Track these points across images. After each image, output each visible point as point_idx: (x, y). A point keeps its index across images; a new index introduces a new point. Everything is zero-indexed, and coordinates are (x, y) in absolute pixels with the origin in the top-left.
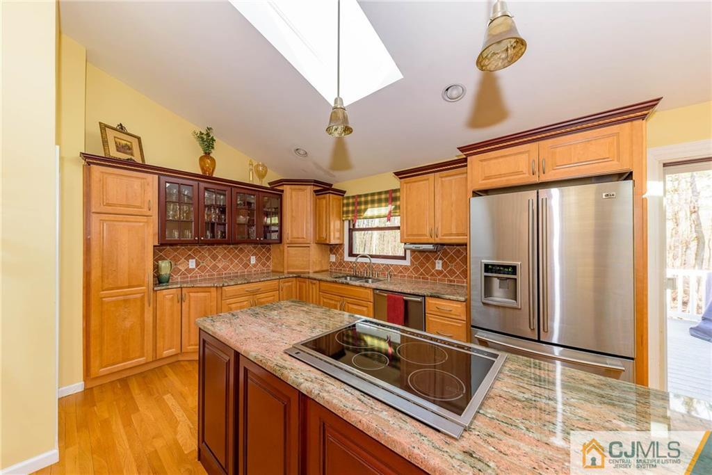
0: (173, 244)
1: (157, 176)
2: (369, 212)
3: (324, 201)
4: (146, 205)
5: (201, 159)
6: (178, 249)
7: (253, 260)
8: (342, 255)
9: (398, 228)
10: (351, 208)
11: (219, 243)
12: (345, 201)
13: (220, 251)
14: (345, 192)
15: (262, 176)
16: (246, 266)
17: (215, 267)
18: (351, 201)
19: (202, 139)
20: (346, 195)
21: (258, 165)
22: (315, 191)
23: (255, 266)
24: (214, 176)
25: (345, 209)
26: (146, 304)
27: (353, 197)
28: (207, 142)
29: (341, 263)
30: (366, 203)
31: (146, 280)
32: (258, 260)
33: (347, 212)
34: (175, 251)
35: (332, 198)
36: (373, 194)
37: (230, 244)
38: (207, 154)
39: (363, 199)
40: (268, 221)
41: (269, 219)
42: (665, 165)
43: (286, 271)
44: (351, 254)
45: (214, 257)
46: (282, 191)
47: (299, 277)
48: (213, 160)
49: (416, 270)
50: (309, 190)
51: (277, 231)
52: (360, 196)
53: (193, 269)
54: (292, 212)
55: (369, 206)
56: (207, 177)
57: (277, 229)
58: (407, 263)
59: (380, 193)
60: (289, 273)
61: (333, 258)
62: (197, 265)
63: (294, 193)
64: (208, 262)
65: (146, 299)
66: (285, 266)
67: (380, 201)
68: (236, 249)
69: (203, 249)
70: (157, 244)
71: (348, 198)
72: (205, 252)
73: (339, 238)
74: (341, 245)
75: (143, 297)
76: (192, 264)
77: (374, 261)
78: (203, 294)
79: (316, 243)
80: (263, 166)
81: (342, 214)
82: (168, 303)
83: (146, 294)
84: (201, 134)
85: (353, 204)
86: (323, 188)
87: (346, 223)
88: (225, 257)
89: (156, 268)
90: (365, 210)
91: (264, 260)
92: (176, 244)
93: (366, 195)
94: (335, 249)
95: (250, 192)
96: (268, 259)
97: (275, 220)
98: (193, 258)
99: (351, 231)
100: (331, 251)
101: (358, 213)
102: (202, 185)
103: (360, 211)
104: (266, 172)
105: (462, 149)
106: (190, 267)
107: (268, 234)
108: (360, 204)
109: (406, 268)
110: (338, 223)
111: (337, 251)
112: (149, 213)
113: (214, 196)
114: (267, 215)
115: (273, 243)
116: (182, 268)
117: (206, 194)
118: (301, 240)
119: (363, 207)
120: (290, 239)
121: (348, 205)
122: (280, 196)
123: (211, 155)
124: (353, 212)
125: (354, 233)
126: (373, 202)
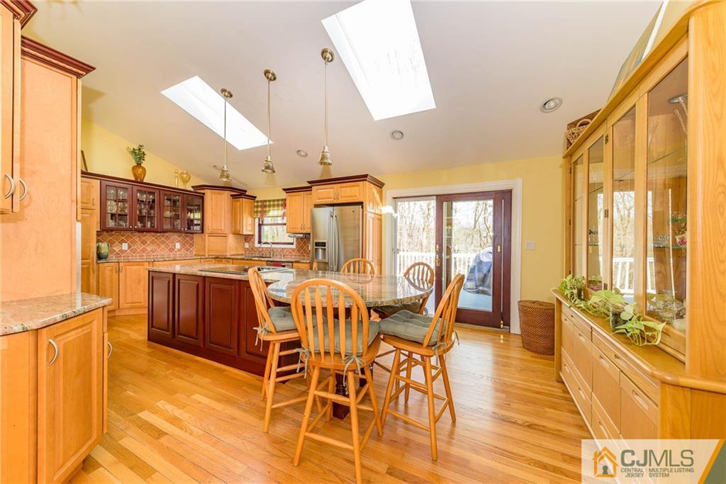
0: (110, 230)
1: (99, 181)
2: (271, 213)
3: (238, 203)
4: (91, 201)
5: (134, 168)
6: (113, 235)
7: (178, 246)
8: (253, 243)
9: (285, 224)
10: (259, 209)
11: (148, 231)
12: (256, 204)
13: (149, 237)
14: (255, 197)
15: (185, 182)
16: (172, 250)
17: (144, 250)
18: (260, 204)
19: (135, 153)
20: (256, 199)
21: (183, 173)
22: (232, 195)
23: (179, 250)
24: (144, 181)
25: (255, 209)
26: (91, 271)
27: (261, 201)
28: (139, 155)
29: (252, 249)
30: (270, 206)
31: (91, 255)
32: (183, 245)
33: (257, 212)
34: (111, 236)
35: (244, 201)
36: (274, 201)
37: (158, 232)
38: (139, 165)
39: (268, 203)
40: (191, 216)
41: (192, 214)
42: (394, 198)
43: (207, 255)
44: (260, 242)
45: (144, 243)
46: (204, 194)
47: (217, 258)
48: (144, 170)
49: (299, 251)
50: (227, 194)
51: (199, 225)
52: (265, 201)
53: (126, 251)
54: (212, 209)
55: (272, 208)
56: (138, 182)
57: (199, 222)
58: (294, 247)
59: (278, 200)
60: (209, 255)
61: (247, 245)
62: (129, 248)
63: (214, 196)
64: (138, 246)
65: (91, 268)
66: (207, 250)
67: (278, 205)
68: (163, 236)
69: (134, 236)
70: (99, 230)
71: (257, 202)
72: (136, 237)
73: (250, 231)
74: (253, 235)
75: (89, 267)
76: (125, 246)
77: (274, 246)
78: (137, 267)
79: (233, 234)
80: (187, 173)
81: (253, 214)
82: (108, 273)
83: (91, 265)
84: (134, 149)
85: (261, 206)
86: (239, 194)
87: (257, 220)
88: (153, 242)
89: (98, 248)
90: (269, 211)
91: (187, 246)
92: (112, 231)
93: (270, 201)
94: (248, 238)
95: (176, 194)
96: (192, 245)
97: (198, 215)
98: (126, 242)
99: (260, 225)
100: (246, 240)
101: (263, 213)
102: (135, 188)
103: (265, 212)
104: (189, 178)
105: (309, 182)
106: (123, 249)
107: (192, 227)
108: (265, 206)
109: (293, 250)
110: (250, 220)
111: (250, 240)
112: (93, 207)
113: (145, 196)
114: (191, 211)
115: (195, 233)
116: (116, 249)
117: (138, 194)
118: (220, 232)
119: (267, 209)
120: (210, 230)
121: (257, 207)
122: (202, 197)
123: (142, 165)
124: (261, 212)
125: (262, 227)
126: (274, 206)
